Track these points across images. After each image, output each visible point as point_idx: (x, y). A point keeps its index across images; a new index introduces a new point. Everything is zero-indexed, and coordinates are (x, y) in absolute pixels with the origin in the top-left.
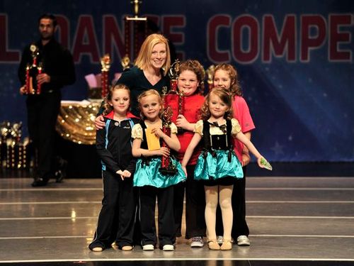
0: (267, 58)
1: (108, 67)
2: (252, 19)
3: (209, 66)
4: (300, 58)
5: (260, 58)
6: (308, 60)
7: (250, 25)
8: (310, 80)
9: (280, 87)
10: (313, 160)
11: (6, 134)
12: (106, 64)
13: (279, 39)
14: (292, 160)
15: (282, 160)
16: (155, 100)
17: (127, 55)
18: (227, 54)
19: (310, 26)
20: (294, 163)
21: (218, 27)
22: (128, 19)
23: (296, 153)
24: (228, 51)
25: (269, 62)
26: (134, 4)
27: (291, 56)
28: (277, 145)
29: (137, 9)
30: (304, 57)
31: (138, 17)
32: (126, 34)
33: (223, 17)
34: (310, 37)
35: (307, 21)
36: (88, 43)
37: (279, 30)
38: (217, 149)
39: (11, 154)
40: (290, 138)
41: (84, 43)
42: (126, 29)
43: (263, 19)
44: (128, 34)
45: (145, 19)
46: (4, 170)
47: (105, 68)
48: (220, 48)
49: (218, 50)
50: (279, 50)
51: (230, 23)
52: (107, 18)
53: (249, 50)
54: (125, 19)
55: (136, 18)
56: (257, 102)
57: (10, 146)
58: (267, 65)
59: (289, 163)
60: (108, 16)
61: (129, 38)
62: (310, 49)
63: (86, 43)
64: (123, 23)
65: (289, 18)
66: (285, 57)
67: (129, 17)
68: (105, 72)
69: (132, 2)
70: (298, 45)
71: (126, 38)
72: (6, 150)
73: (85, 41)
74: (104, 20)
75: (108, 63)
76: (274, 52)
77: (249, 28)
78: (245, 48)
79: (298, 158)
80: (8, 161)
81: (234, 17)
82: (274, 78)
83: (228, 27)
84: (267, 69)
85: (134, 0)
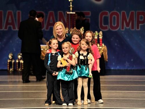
0: (123, 28)
2: (117, 13)
3: (100, 31)
4: (136, 28)
5: (120, 28)
6: (139, 29)
7: (116, 15)
8: (140, 37)
9: (128, 40)
10: (141, 69)
11: (20, 58)
13: (128, 21)
14: (133, 69)
15: (129, 69)
16: (67, 46)
17: (67, 27)
18: (107, 27)
19: (140, 16)
20: (133, 70)
21: (103, 16)
22: (68, 13)
23: (134, 66)
24: (107, 26)
25: (124, 30)
27: (133, 27)
28: (127, 63)
29: (71, 9)
30: (138, 28)
31: (72, 12)
32: (67, 19)
33: (105, 12)
34: (140, 20)
35: (139, 14)
37: (128, 17)
38: (82, 65)
39: (22, 66)
40: (132, 60)
41: (50, 22)
42: (67, 17)
43: (122, 13)
44: (68, 19)
45: (74, 13)
46: (19, 72)
48: (104, 24)
49: (103, 25)
50: (128, 25)
51: (108, 15)
52: (60, 13)
53: (116, 25)
54: (67, 13)
55: (71, 13)
56: (119, 46)
57: (22, 63)
58: (122, 31)
59: (131, 70)
60: (60, 11)
61: (68, 21)
62: (140, 25)
64: (66, 14)
65: (132, 12)
66: (130, 28)
67: (68, 12)
69: (69, 6)
70: (135, 23)
71: (67, 20)
72: (20, 64)
74: (58, 13)
76: (126, 26)
77: (116, 16)
78: (114, 24)
79: (135, 68)
80: (21, 69)
81: (110, 12)
82: (125, 36)
83: (107, 16)
84: (123, 33)
85: (70, 5)
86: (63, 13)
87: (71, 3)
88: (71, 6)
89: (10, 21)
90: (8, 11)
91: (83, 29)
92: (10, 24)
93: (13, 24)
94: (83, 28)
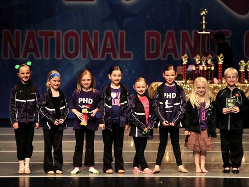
1: (187, 61)
12: (185, 60)
17: (198, 54)
22: (199, 33)
26: (203, 24)
29: (204, 27)
36: (172, 47)
41: (169, 48)
45: (209, 33)
47: (185, 62)
52: (183, 33)
54: (197, 33)
55: (204, 32)
60: (184, 31)
63: (170, 47)
68: (185, 64)
69: (201, 23)
73: (170, 46)
74: (181, 34)
75: (186, 59)
85: (202, 21)
86: (188, 33)
87: (204, 18)
88: (204, 22)
89: (109, 46)
90: (106, 32)
91: (222, 57)
92: (108, 50)
93: (113, 50)
94: (222, 55)
